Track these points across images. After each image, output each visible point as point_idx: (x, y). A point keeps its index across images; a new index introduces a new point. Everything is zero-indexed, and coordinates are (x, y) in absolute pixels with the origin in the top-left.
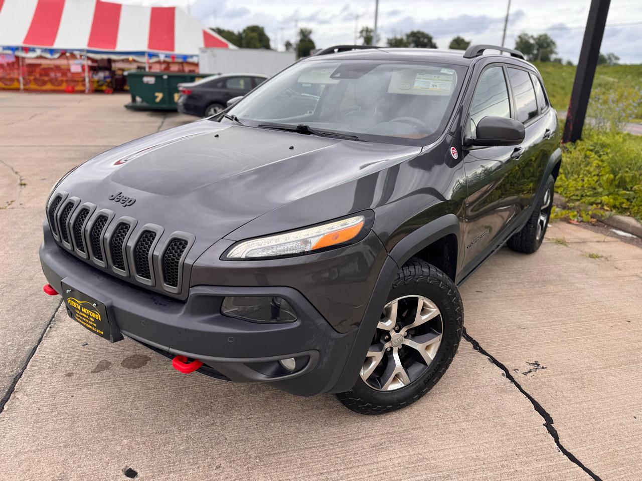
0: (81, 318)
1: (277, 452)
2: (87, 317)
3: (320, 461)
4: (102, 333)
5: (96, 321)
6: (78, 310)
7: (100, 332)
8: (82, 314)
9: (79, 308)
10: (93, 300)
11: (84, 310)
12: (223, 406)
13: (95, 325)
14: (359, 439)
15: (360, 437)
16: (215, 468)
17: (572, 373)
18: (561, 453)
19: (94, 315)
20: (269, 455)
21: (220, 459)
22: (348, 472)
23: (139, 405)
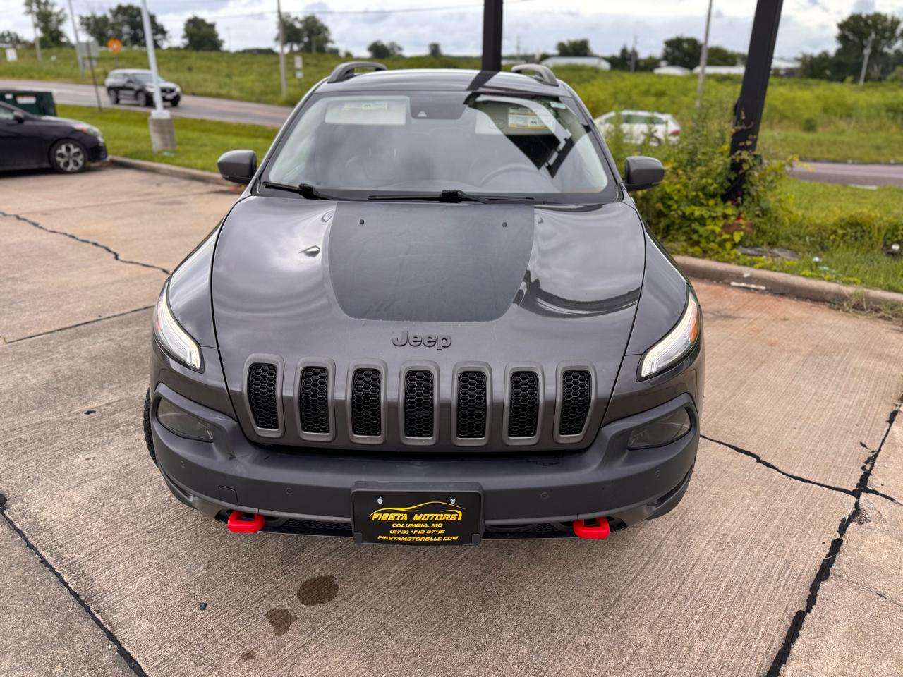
0: (404, 532)
1: (614, 598)
2: (426, 525)
3: (658, 585)
4: (455, 538)
5: (447, 524)
6: (403, 522)
7: (450, 538)
8: (411, 525)
9: (405, 517)
10: (447, 496)
11: (416, 518)
12: (500, 585)
13: (443, 532)
14: (659, 547)
15: (658, 544)
16: (585, 649)
17: (720, 409)
18: (792, 479)
19: (447, 517)
20: (613, 605)
21: (576, 638)
22: (690, 580)
23: (407, 637)
